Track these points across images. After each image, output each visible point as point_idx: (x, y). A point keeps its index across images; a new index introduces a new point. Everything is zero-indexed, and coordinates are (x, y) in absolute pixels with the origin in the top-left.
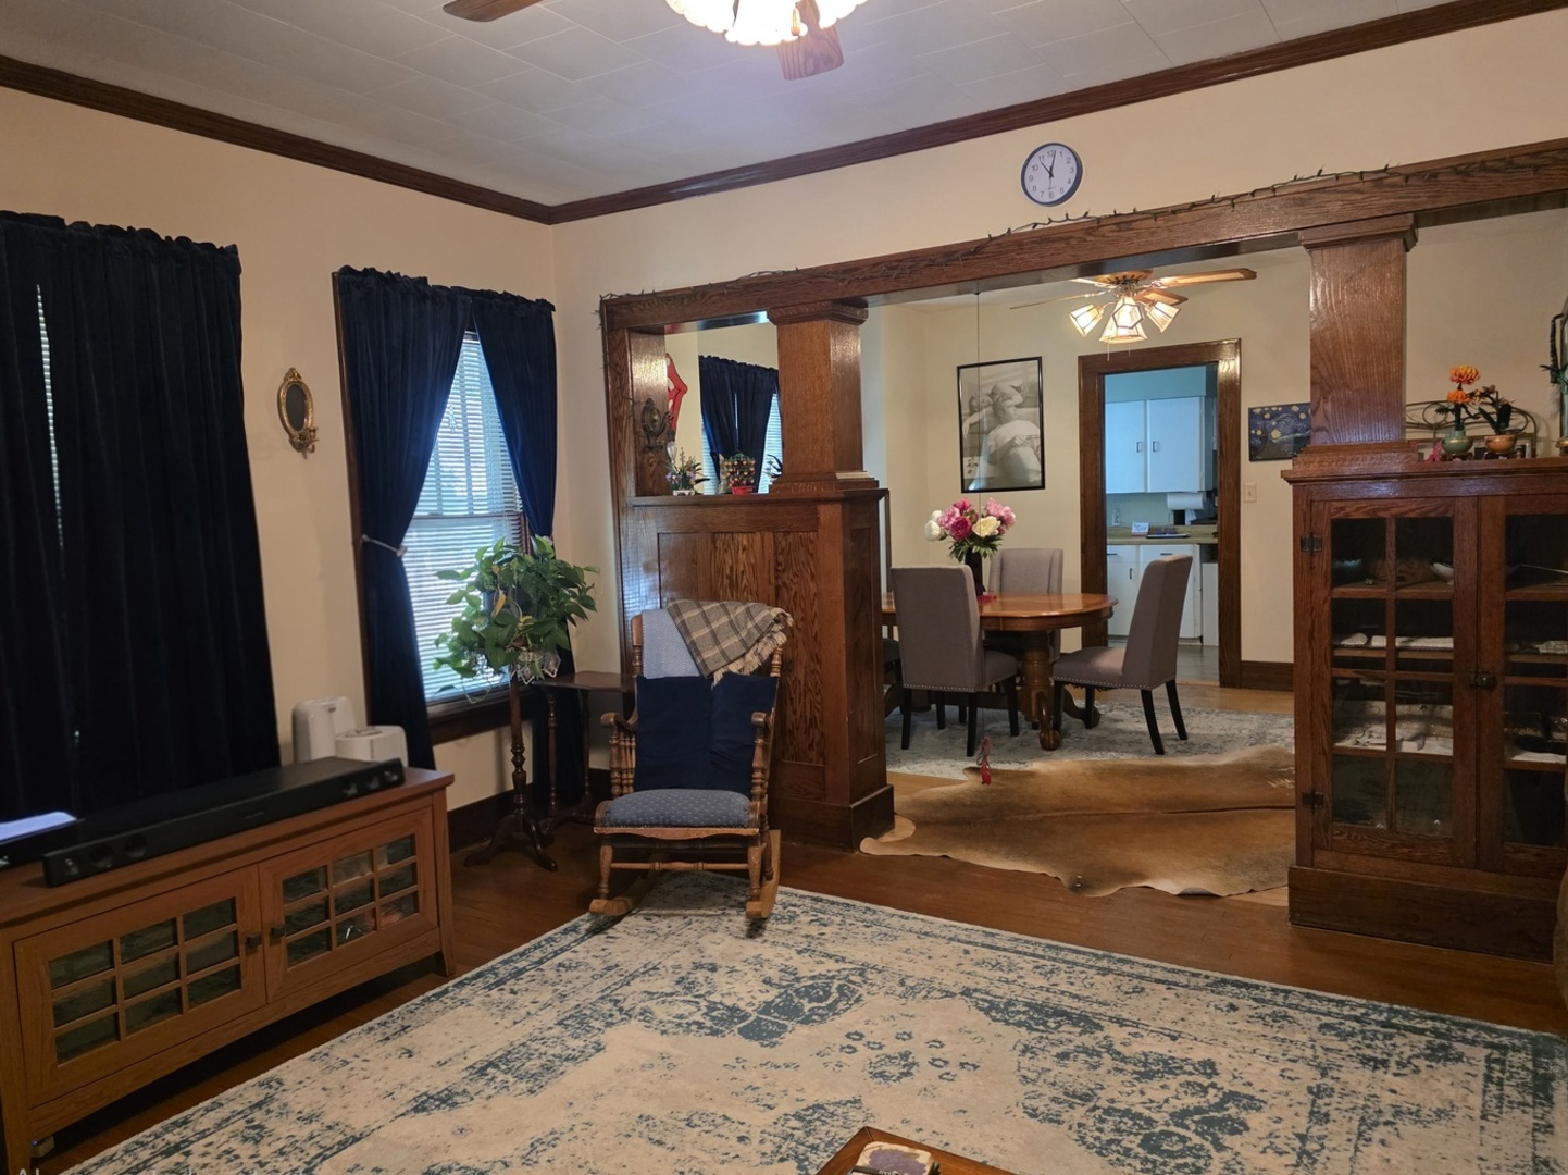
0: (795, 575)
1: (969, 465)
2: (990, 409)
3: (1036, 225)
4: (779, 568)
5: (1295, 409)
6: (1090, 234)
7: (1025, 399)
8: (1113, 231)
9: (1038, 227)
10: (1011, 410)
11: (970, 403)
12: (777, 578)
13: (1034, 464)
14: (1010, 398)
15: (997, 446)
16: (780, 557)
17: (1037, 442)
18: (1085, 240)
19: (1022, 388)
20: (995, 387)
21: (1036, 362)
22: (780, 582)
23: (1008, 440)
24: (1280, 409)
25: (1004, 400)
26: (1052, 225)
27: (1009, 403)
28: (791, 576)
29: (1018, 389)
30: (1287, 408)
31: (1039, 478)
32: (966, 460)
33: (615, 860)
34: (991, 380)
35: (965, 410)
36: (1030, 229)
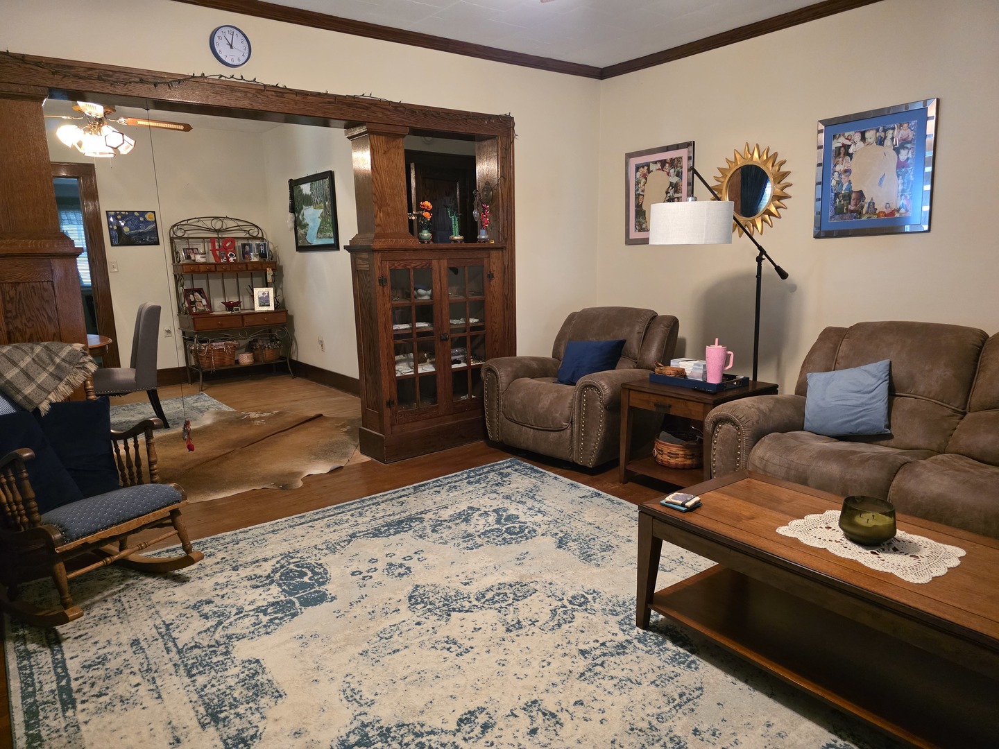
0: (29, 320)
3: (221, 76)
4: (9, 315)
5: (136, 214)
6: (259, 93)
8: (272, 95)
9: (223, 78)
12: (7, 324)
16: (9, 306)
18: (256, 96)
22: (11, 327)
24: (127, 213)
26: (232, 79)
28: (24, 321)
30: (132, 213)
33: (69, 570)
36: (217, 77)
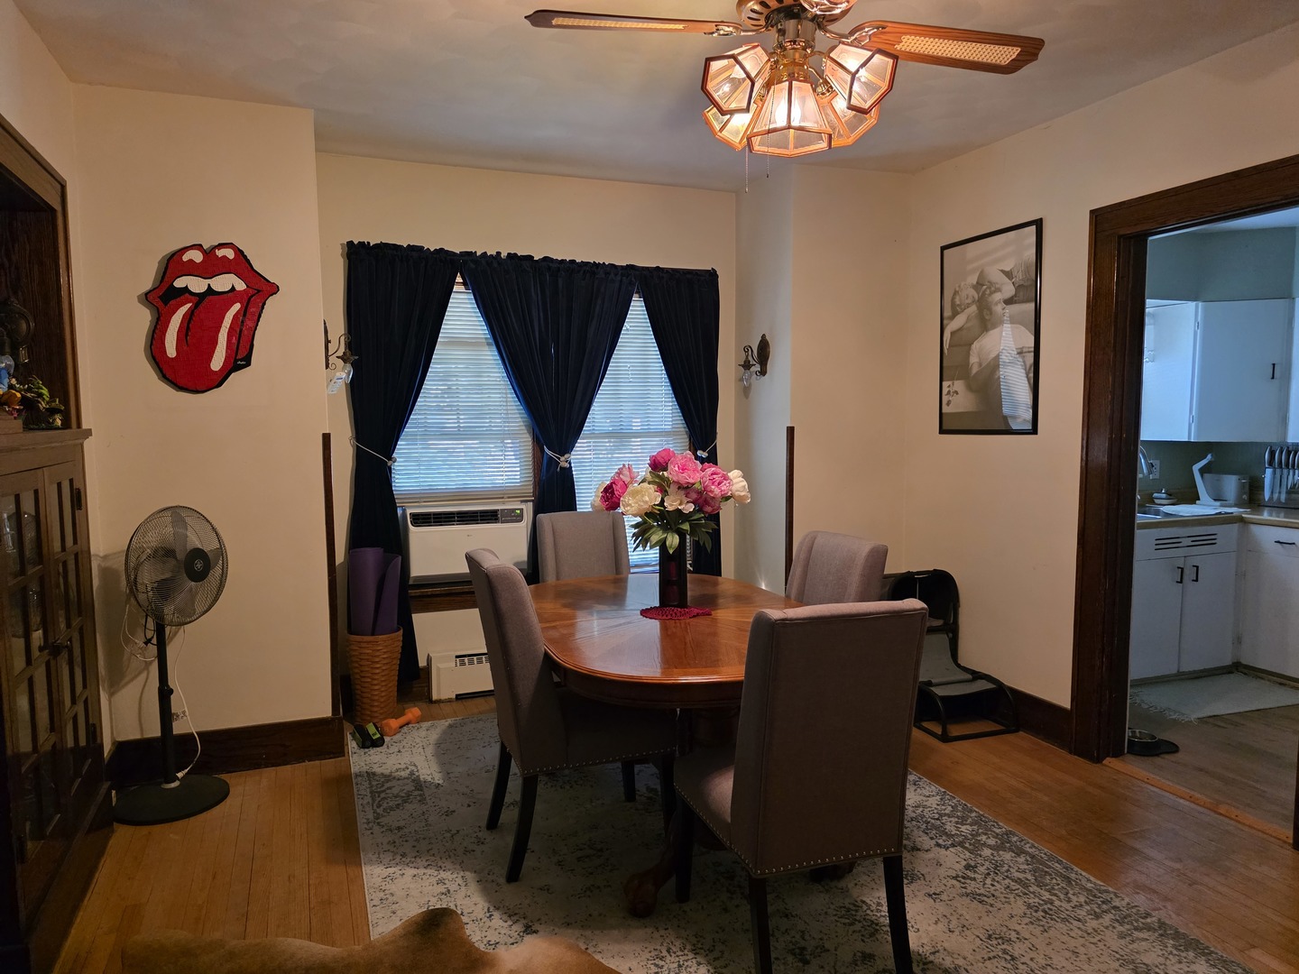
1: (949, 393)
2: (974, 308)
7: (1019, 288)
10: (998, 309)
11: (953, 299)
13: (1024, 395)
14: (999, 290)
15: (980, 364)
17: (1030, 359)
19: (1015, 273)
20: (982, 275)
21: (1033, 228)
23: (993, 355)
25: (991, 293)
27: (998, 297)
29: (1009, 274)
31: (1029, 415)
32: (945, 384)
34: (975, 265)
35: (947, 313)
